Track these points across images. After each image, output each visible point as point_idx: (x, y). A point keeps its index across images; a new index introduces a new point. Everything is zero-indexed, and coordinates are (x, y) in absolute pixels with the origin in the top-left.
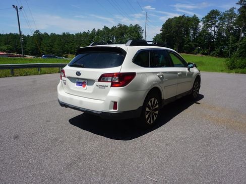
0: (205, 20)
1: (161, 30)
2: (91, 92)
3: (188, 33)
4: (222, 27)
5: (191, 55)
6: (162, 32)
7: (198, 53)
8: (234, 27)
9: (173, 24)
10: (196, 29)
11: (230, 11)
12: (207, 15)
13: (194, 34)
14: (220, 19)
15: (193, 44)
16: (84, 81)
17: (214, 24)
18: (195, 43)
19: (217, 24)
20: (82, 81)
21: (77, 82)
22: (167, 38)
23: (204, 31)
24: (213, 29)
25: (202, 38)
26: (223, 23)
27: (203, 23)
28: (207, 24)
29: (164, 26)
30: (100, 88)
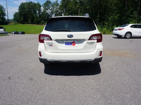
0: (44, 5)
1: (18, 10)
2: (81, 48)
3: (35, 13)
4: (53, 10)
5: (40, 25)
6: (19, 11)
7: (43, 24)
8: (59, 11)
9: (26, 6)
10: (40, 10)
11: (56, 2)
12: (45, 3)
13: (39, 13)
14: (52, 6)
15: (40, 19)
16: (73, 41)
17: (49, 8)
18: (41, 18)
19: (51, 9)
20: (71, 41)
21: (66, 43)
22: (23, 15)
23: (44, 12)
24: (49, 11)
25: (44, 16)
26: (54, 8)
27: (44, 7)
28: (45, 8)
29: (20, 7)
30: (89, 44)
